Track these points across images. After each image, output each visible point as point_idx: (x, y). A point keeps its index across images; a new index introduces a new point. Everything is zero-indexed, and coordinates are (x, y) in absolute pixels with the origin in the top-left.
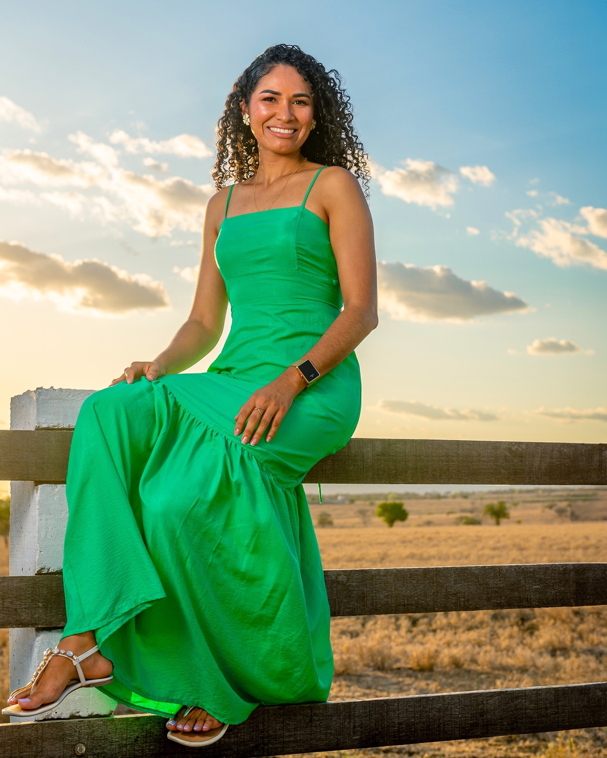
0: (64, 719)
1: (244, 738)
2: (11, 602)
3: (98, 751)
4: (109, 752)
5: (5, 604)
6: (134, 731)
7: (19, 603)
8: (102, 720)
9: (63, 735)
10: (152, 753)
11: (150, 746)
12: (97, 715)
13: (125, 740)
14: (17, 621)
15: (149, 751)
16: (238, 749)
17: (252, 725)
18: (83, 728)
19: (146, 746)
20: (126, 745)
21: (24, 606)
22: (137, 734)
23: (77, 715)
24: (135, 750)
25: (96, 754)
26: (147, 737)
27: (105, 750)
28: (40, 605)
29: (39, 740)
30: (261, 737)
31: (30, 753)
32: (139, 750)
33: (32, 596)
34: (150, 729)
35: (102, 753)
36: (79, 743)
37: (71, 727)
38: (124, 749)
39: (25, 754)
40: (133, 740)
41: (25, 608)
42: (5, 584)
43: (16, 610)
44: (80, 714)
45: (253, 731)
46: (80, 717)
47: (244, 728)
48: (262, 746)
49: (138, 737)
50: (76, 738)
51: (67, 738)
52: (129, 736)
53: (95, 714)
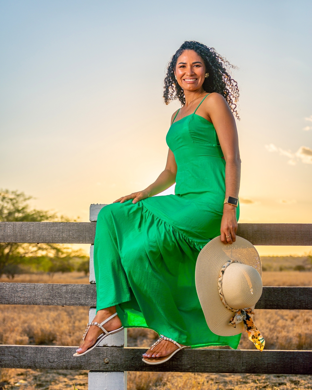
0: (101, 347)
1: (184, 363)
2: (77, 295)
3: (115, 362)
4: (120, 363)
5: (75, 296)
6: (131, 355)
7: (81, 295)
8: (117, 349)
9: (99, 353)
10: (140, 366)
11: (139, 362)
12: (115, 346)
13: (127, 358)
14: (79, 303)
15: (138, 364)
16: (181, 367)
17: (188, 357)
18: (108, 351)
19: (137, 362)
20: (127, 361)
21: (83, 297)
22: (133, 356)
23: (107, 345)
24: (132, 363)
25: (114, 363)
26: (137, 358)
27: (118, 362)
28: (89, 296)
29: (89, 355)
30: (193, 363)
31: (85, 360)
32: (133, 364)
33: (86, 293)
34: (139, 355)
35: (117, 363)
36: (106, 358)
37: (103, 350)
38: (127, 362)
39: (83, 360)
40: (131, 359)
41: (83, 298)
42: (75, 287)
43: (79, 298)
44: (108, 345)
45: (189, 360)
46: (108, 346)
47: (185, 358)
48: (193, 367)
49: (133, 358)
50: (105, 355)
51: (101, 355)
52: (129, 357)
53: (114, 346)
